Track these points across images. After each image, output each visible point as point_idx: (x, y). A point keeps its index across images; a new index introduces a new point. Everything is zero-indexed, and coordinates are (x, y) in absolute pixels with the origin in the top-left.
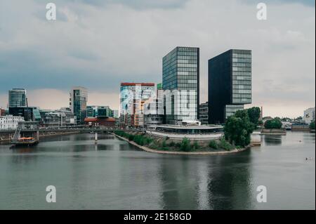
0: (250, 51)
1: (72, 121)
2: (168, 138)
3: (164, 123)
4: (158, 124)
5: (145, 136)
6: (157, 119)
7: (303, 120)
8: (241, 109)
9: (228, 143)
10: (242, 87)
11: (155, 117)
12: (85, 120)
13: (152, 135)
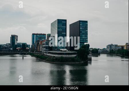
0: (87, 21)
1: (11, 49)
2: (54, 56)
3: (51, 50)
4: (49, 51)
5: (44, 56)
6: (48, 49)
7: (106, 49)
8: (83, 45)
9: (79, 59)
10: (84, 36)
11: (47, 48)
12: (17, 48)
13: (47, 55)
